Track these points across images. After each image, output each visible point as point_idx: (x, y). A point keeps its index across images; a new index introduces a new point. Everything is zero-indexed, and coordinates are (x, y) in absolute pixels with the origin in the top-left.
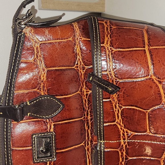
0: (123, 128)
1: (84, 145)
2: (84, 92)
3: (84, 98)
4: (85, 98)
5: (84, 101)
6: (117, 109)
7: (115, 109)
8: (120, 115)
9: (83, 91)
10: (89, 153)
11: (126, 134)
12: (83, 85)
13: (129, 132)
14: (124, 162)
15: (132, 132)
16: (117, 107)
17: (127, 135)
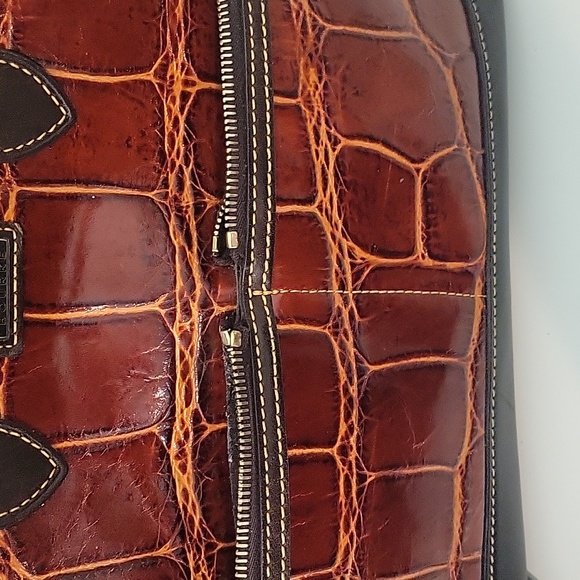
0: (339, 235)
1: (163, 312)
2: (172, 83)
3: (170, 110)
4: (176, 108)
5: (168, 124)
6: (321, 149)
7: (314, 147)
8: (330, 172)
9: (172, 77)
10: (187, 353)
11: (347, 261)
12: (175, 51)
13: (359, 252)
14: (355, 387)
15: (367, 256)
16: (324, 137)
17: (353, 265)
